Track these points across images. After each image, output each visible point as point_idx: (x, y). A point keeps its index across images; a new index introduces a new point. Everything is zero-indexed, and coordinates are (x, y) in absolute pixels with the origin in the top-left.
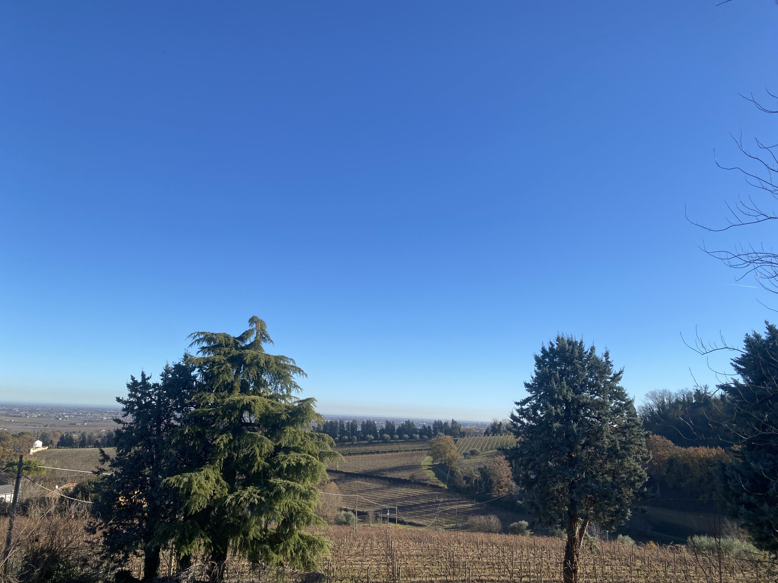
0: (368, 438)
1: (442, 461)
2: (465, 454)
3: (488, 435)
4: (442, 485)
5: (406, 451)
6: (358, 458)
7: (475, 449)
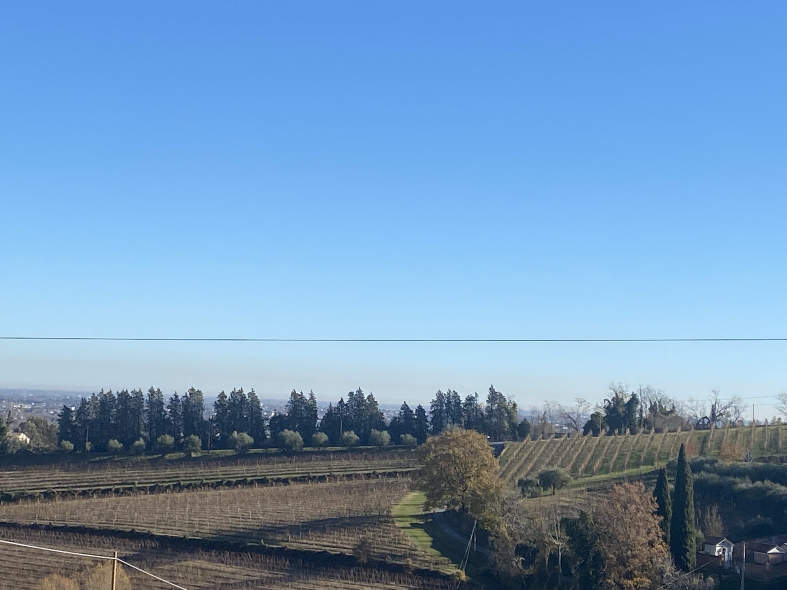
0: (235, 442)
1: (454, 502)
2: (524, 484)
3: (596, 434)
4: (451, 570)
5: (349, 477)
6: (202, 497)
7: (555, 468)
